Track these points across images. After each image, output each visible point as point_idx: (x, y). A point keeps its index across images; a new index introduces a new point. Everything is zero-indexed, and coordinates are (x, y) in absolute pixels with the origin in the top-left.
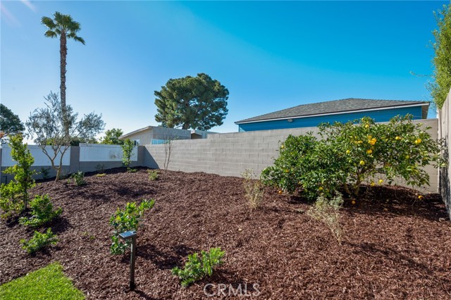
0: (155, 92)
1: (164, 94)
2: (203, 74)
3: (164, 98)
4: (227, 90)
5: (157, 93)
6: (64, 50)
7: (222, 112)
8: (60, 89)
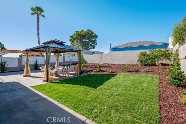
0: (70, 36)
1: (74, 37)
2: (89, 30)
3: (74, 39)
4: (97, 35)
5: (71, 37)
6: (38, 20)
7: (95, 44)
8: (37, 35)
